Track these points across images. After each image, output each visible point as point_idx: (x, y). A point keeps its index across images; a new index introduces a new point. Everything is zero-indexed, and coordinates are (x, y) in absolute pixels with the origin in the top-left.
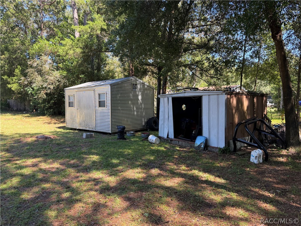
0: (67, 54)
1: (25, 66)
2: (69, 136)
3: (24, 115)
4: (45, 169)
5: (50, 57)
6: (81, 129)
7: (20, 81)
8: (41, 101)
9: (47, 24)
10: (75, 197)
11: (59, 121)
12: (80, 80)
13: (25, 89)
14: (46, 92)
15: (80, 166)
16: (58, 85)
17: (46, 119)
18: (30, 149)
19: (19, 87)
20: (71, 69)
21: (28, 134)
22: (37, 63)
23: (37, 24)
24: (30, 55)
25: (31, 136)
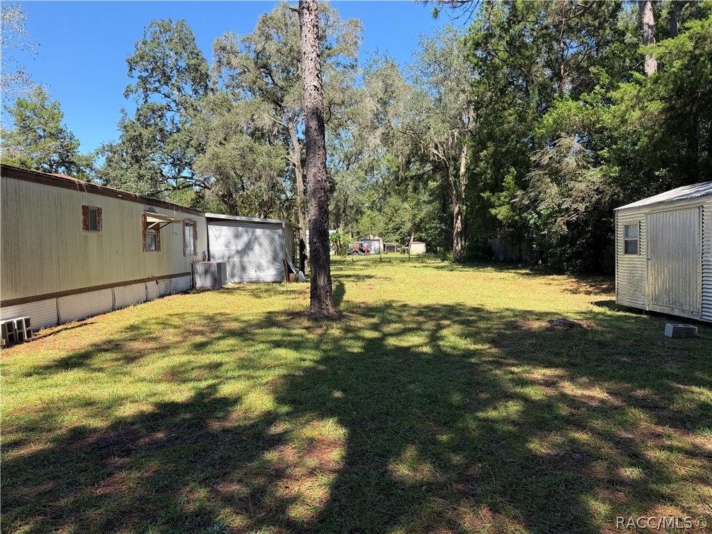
0: (624, 121)
1: (524, 165)
2: (626, 326)
3: (519, 271)
4: (574, 396)
5: (577, 138)
6: (658, 311)
7: (514, 200)
8: (554, 241)
9: (572, 62)
10: (654, 486)
11: (598, 288)
12: (654, 185)
13: (523, 216)
14: (568, 219)
15: (664, 408)
16: (598, 202)
17: (566, 281)
18: (536, 344)
19: (511, 213)
20: (632, 159)
21: (530, 312)
22: (550, 156)
23: (551, 68)
24: (536, 141)
25: (536, 318)
